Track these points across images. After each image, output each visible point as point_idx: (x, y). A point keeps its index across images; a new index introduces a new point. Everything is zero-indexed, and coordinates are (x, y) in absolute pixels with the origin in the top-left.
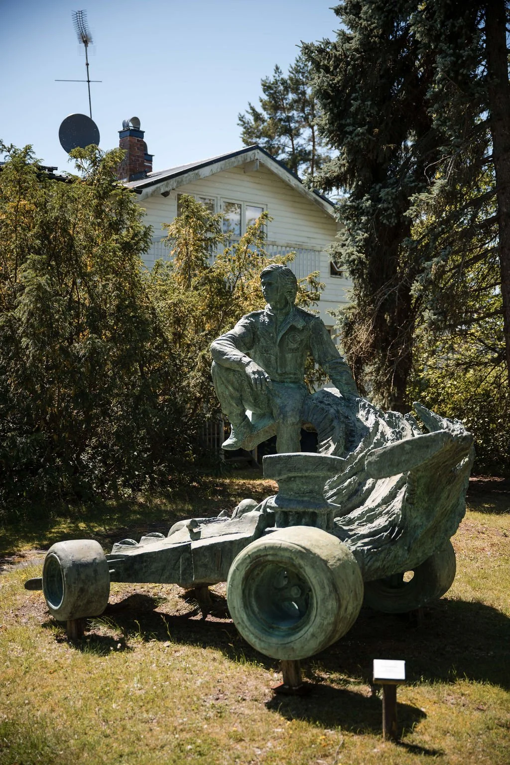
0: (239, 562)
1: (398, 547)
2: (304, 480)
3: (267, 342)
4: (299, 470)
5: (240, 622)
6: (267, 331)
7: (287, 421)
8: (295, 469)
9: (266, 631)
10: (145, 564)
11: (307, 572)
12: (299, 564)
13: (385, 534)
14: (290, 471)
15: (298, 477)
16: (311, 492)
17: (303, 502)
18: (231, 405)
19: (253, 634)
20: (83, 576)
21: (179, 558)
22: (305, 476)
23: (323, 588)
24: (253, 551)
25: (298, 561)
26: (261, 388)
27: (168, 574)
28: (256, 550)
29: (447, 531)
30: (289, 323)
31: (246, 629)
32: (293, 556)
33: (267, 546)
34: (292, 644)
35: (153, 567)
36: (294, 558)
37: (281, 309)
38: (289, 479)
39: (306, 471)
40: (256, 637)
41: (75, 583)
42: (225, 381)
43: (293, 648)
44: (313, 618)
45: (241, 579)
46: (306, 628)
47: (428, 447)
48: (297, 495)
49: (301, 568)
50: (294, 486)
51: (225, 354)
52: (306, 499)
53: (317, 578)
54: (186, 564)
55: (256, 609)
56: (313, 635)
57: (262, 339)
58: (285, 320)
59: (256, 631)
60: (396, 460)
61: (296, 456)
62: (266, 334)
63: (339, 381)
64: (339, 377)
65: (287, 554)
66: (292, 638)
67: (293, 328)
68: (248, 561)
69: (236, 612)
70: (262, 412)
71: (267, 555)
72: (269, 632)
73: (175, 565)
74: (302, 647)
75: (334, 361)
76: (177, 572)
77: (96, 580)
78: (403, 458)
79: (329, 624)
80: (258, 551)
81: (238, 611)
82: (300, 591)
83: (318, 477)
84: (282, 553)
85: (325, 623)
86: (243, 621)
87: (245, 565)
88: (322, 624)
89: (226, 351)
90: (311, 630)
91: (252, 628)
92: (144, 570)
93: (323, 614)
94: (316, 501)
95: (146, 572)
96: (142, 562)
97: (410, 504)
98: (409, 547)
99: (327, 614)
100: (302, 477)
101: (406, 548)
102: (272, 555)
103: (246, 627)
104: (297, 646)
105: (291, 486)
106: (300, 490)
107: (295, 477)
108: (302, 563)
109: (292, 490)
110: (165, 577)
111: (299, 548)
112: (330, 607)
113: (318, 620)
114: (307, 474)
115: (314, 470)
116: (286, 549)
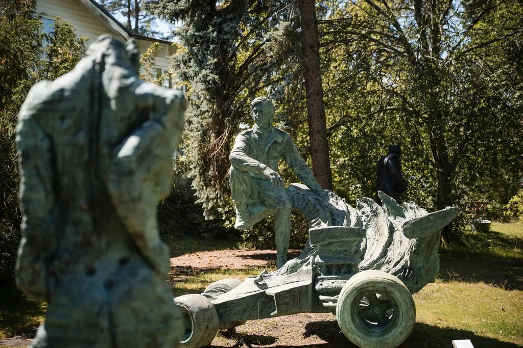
0: (348, 293)
1: (410, 282)
2: (339, 244)
3: (258, 152)
4: (337, 237)
5: (350, 330)
6: (258, 144)
7: (286, 207)
8: (335, 237)
9: (367, 334)
10: (228, 309)
11: (395, 295)
12: (391, 290)
13: (402, 274)
14: (331, 238)
15: (335, 242)
16: (345, 251)
17: (340, 258)
18: (242, 197)
19: (359, 336)
20: (206, 317)
21: (257, 302)
22: (341, 241)
23: (406, 304)
24: (359, 285)
25: (390, 289)
26: (278, 185)
27: (248, 313)
28: (360, 284)
29: (434, 270)
30: (273, 138)
31: (355, 335)
32: (386, 286)
33: (368, 281)
34: (386, 340)
35: (235, 310)
36: (387, 287)
37: (267, 129)
38: (329, 244)
39: (342, 237)
40: (362, 338)
41: (203, 322)
42: (241, 181)
43: (387, 342)
44: (400, 323)
45: (350, 304)
46: (396, 329)
47: (445, 217)
48: (335, 254)
49: (391, 292)
50: (333, 248)
51: (245, 162)
52: (341, 256)
53: (403, 298)
54: (263, 305)
55: (358, 322)
56: (401, 333)
57: (255, 150)
58: (269, 136)
59: (362, 335)
60: (424, 226)
61: (335, 228)
62: (257, 146)
63: (307, 178)
64: (306, 176)
65: (382, 285)
66: (386, 336)
67: (275, 142)
68: (355, 291)
69: (347, 324)
70: (253, 202)
71: (368, 287)
72: (368, 335)
73: (254, 306)
74: (394, 341)
75: (302, 164)
76: (256, 311)
77: (213, 319)
78: (429, 225)
79: (410, 325)
80: (362, 285)
81: (349, 324)
82: (380, 309)
83: (349, 241)
84: (379, 285)
85: (408, 324)
86: (352, 330)
87: (353, 294)
88: (406, 326)
89: (245, 160)
90: (399, 330)
91: (358, 334)
92: (228, 313)
93: (407, 319)
94: (350, 257)
95: (230, 314)
96: (226, 308)
97: (416, 254)
98: (417, 281)
99: (410, 319)
100: (338, 242)
101: (415, 282)
102: (372, 286)
103: (355, 333)
104: (390, 340)
105: (330, 248)
106: (337, 250)
107: (333, 242)
108: (392, 290)
109: (331, 251)
110: (246, 316)
111: (389, 281)
112: (411, 315)
113: (404, 323)
114: (342, 240)
115: (348, 237)
116: (381, 282)
